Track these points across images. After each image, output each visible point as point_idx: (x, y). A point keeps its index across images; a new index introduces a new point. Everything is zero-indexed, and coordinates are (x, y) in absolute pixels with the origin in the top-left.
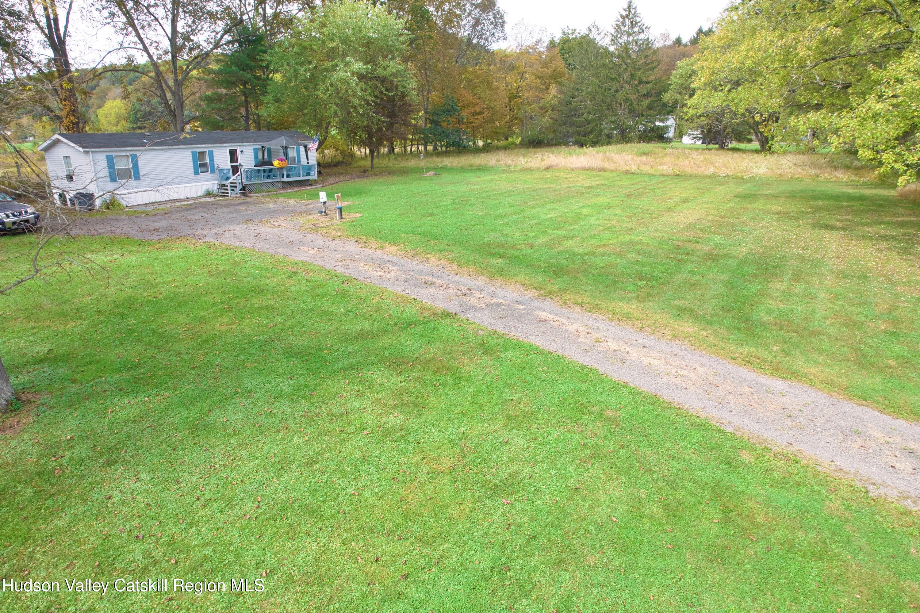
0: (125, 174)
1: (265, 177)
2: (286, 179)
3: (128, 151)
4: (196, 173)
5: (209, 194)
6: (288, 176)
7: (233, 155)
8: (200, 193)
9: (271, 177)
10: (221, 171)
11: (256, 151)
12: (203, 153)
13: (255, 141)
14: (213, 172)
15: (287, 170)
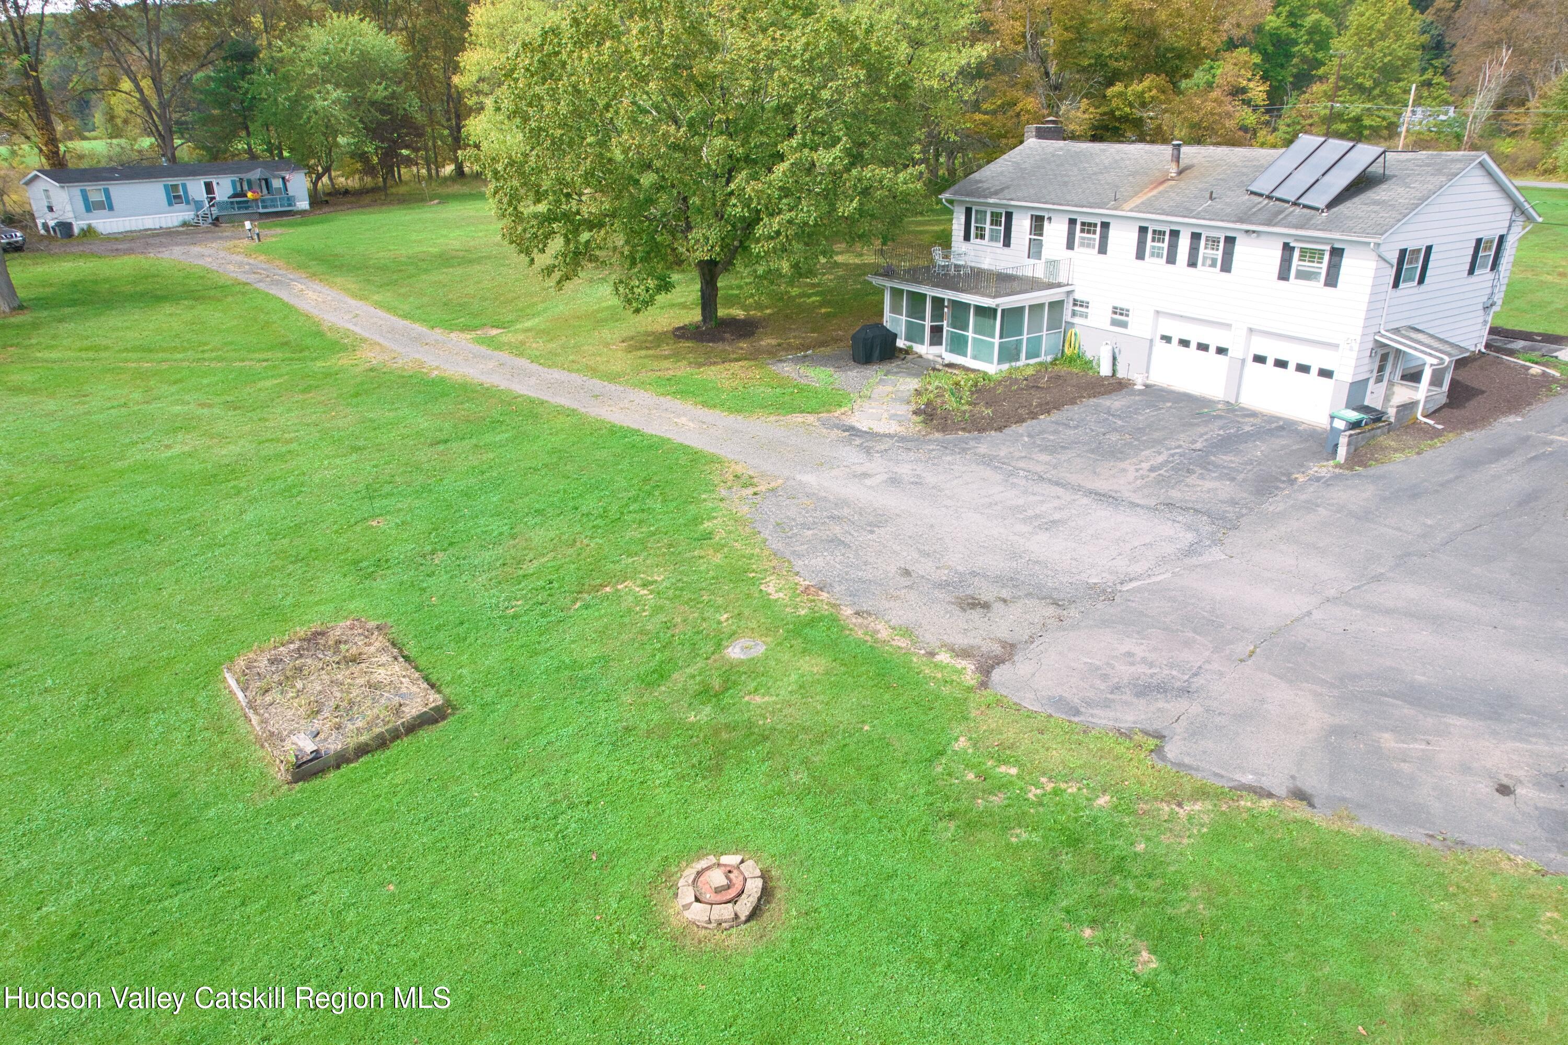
0: (99, 206)
1: (239, 209)
2: (261, 210)
3: (101, 185)
4: (170, 204)
5: (185, 224)
6: (264, 207)
7: (209, 188)
8: (176, 224)
9: (247, 208)
10: (196, 202)
11: (233, 182)
12: (177, 186)
13: (233, 173)
14: (188, 203)
15: (263, 201)
